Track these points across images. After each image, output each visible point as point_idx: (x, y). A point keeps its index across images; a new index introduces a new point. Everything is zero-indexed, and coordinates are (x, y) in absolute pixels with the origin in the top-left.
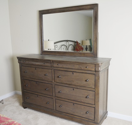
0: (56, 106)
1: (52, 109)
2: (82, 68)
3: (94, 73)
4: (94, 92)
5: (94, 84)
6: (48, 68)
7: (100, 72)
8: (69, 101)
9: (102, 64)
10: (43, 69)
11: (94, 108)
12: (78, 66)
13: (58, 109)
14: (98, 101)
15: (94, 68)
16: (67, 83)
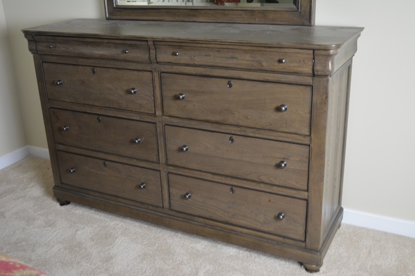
0: (169, 196)
1: (157, 207)
2: (264, 64)
3: (309, 80)
4: (306, 149)
5: (307, 121)
6: (140, 67)
7: (330, 78)
8: (217, 179)
9: (338, 46)
10: (118, 71)
11: (307, 200)
12: (248, 57)
13: (178, 204)
14: (321, 179)
15: (310, 63)
16: (211, 118)
